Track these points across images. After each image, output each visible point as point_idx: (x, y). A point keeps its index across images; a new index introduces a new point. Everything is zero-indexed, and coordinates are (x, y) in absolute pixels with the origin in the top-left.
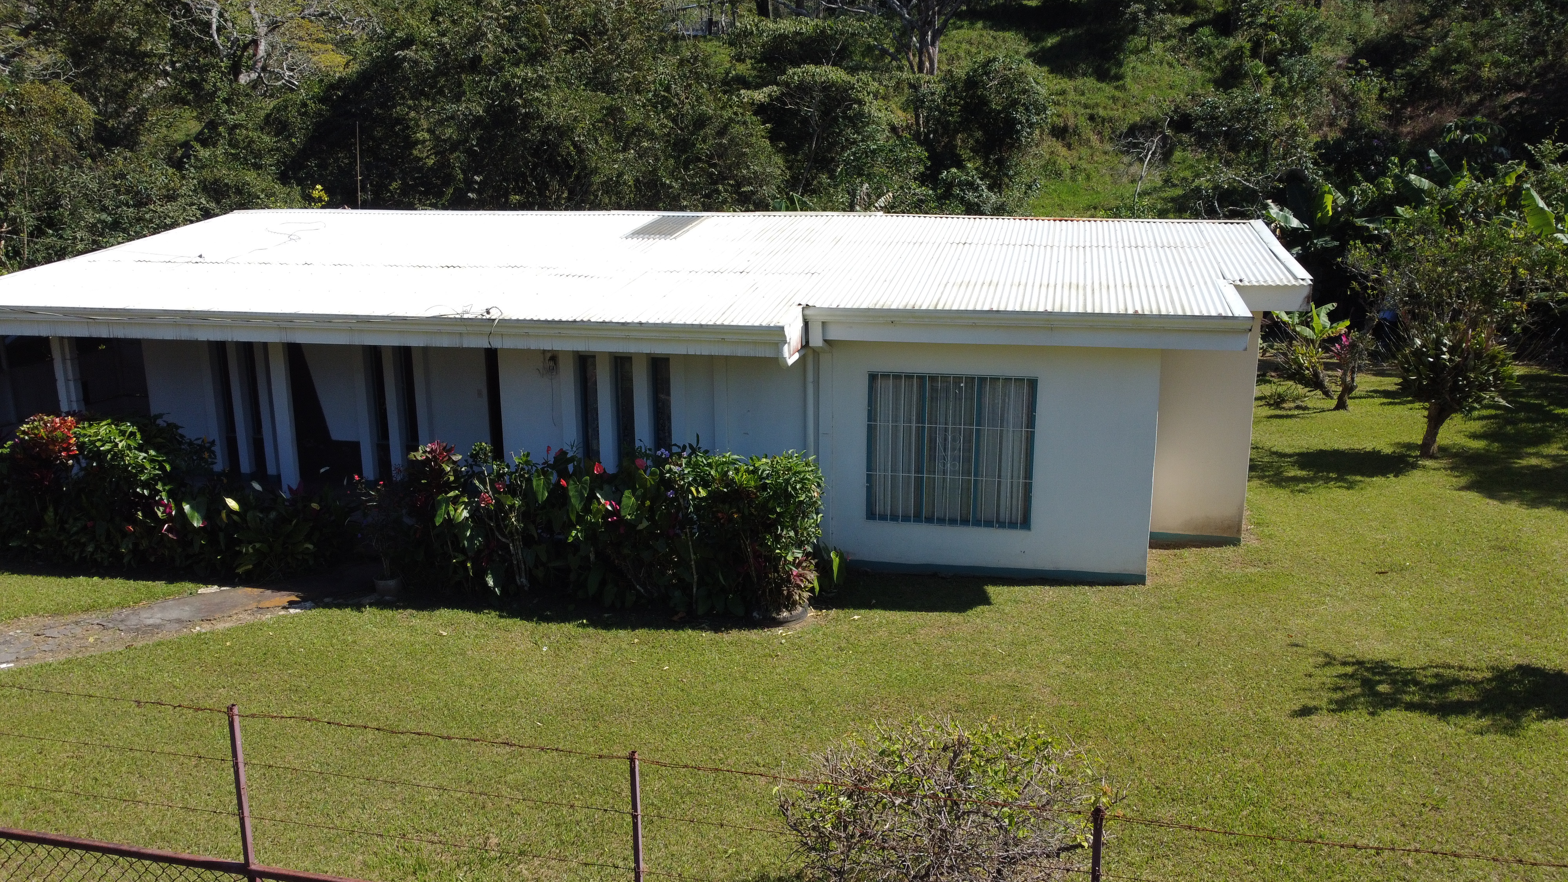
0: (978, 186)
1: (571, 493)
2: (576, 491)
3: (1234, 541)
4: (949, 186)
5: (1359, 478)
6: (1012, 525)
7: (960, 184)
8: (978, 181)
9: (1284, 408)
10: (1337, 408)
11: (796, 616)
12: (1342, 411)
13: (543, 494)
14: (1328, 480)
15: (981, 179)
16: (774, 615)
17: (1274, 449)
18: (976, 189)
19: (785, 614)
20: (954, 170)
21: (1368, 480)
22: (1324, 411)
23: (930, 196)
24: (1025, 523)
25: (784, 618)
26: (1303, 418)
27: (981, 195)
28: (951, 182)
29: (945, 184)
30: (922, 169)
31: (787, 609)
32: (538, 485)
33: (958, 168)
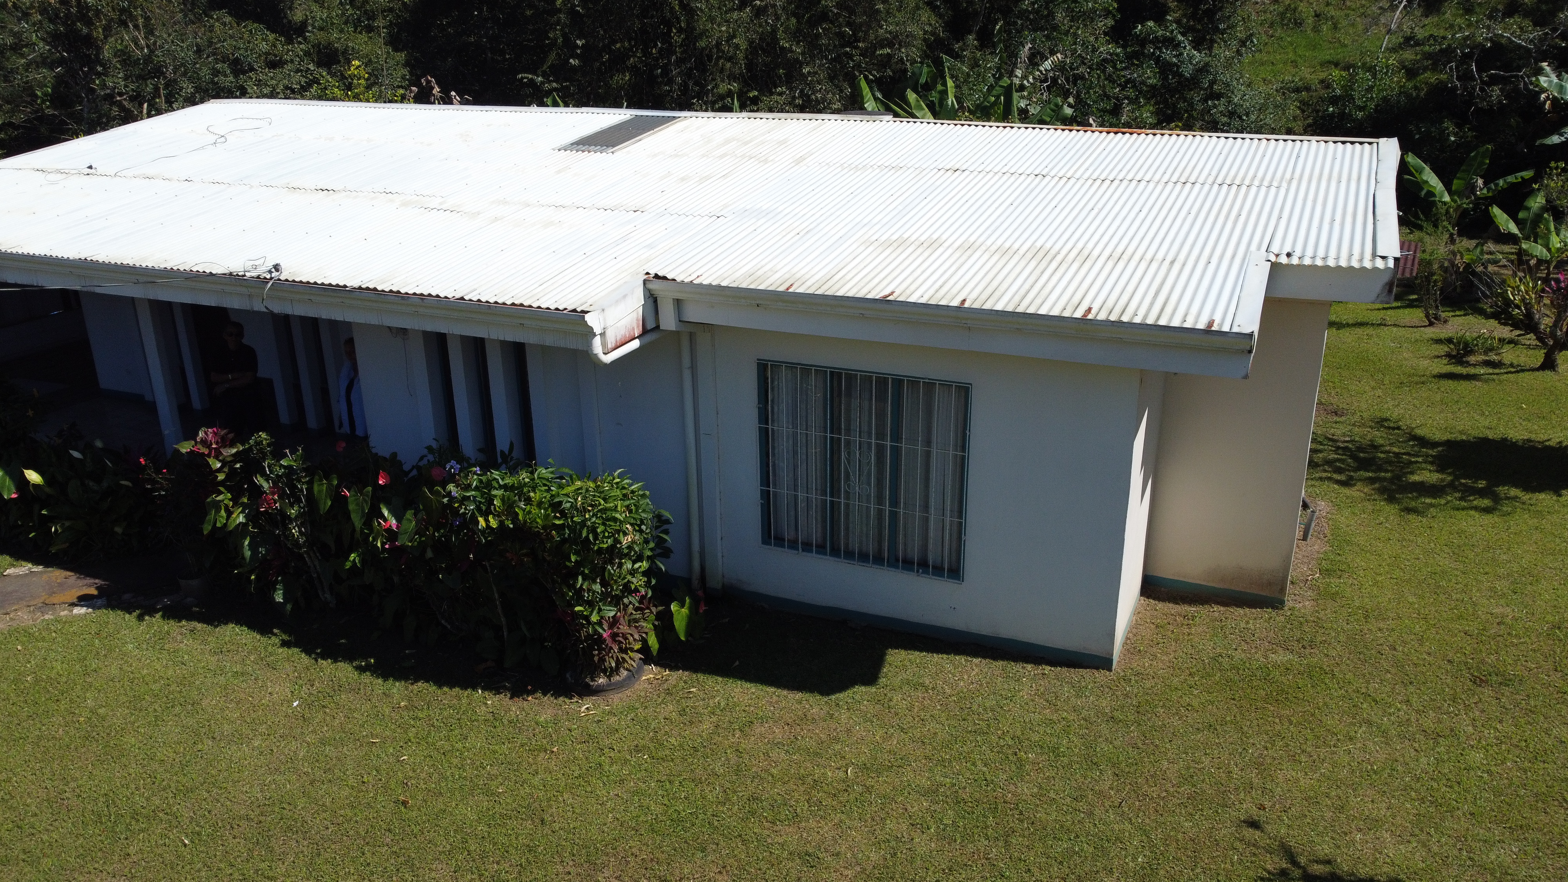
0: (1180, 42)
1: (351, 507)
2: (357, 504)
3: (1276, 603)
4: (1143, 41)
5: (1514, 492)
6: (938, 571)
7: (1156, 41)
8: (1180, 37)
9: (1467, 362)
10: (1543, 367)
11: (616, 684)
12: (1548, 373)
13: (325, 503)
14: (1468, 492)
15: (1183, 34)
16: (588, 680)
17: (1419, 432)
18: (1175, 45)
19: (602, 680)
20: (1151, 24)
21: (1526, 497)
22: (1523, 371)
23: (1117, 55)
24: (955, 572)
25: (599, 686)
26: (1486, 381)
27: (1181, 54)
28: (1145, 38)
29: (1137, 39)
30: (1110, 22)
31: (605, 674)
32: (320, 491)
33: (1155, 21)
